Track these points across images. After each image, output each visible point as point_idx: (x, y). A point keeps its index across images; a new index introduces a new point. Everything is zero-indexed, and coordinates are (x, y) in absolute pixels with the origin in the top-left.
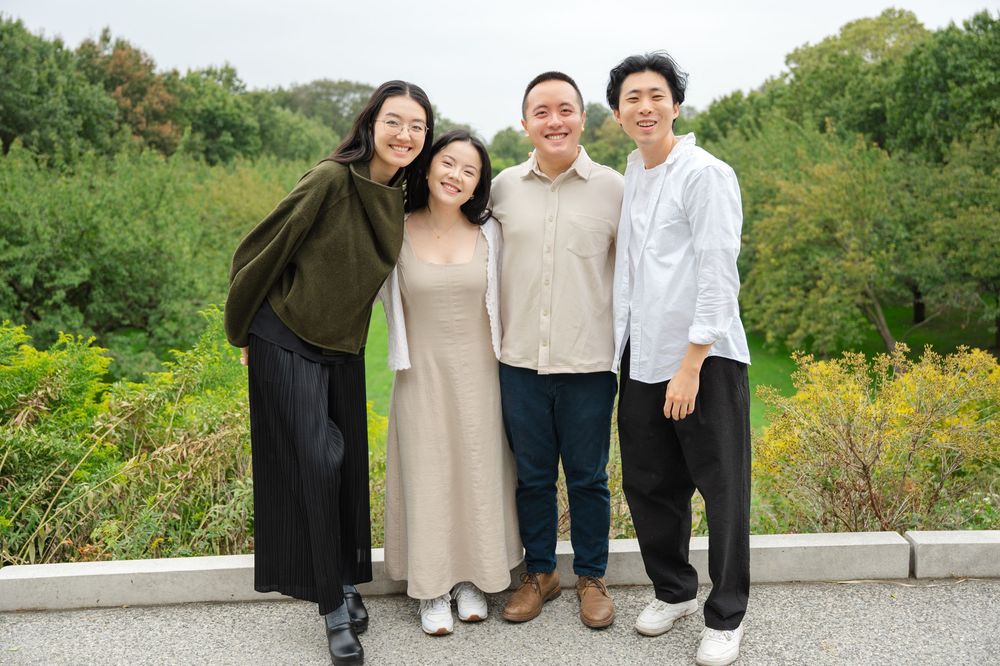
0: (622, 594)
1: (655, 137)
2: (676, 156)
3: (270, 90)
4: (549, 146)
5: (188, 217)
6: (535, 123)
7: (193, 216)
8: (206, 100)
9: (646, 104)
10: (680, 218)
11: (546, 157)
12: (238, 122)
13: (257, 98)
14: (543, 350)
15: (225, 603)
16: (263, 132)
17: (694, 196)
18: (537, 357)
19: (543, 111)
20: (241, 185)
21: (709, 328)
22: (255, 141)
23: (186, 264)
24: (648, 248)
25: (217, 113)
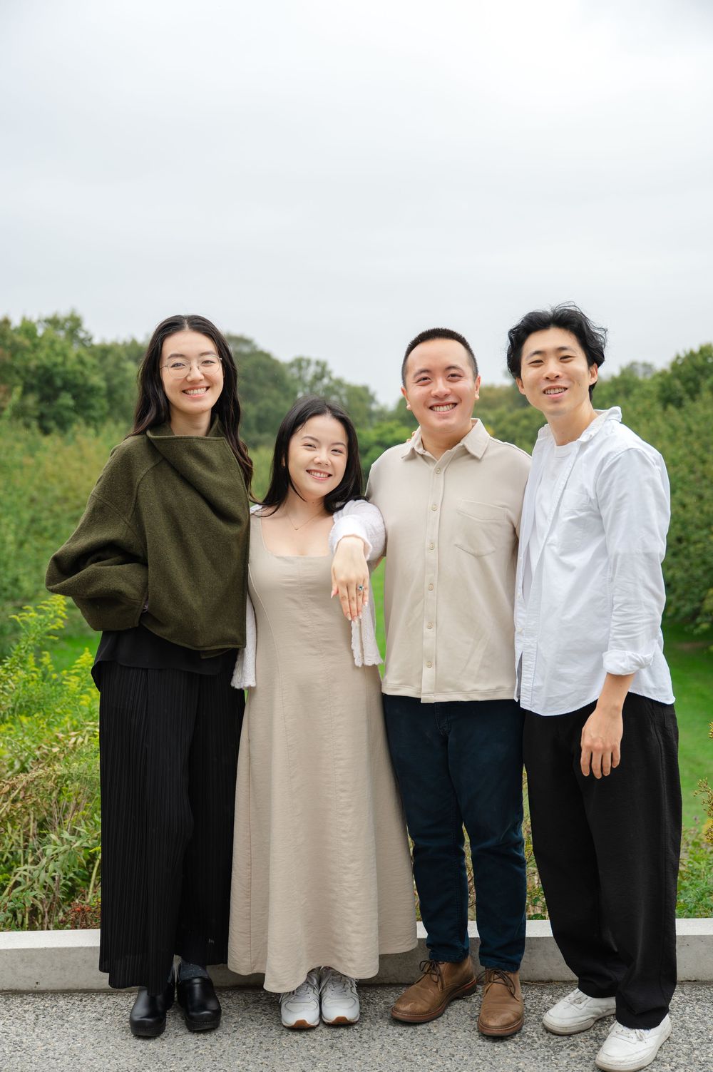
0: (535, 992)
1: (566, 405)
2: (592, 433)
3: (120, 342)
4: (434, 419)
5: (15, 498)
6: (417, 391)
7: (20, 497)
8: (42, 355)
9: (553, 367)
10: (590, 509)
11: (431, 432)
12: (80, 381)
13: (105, 351)
14: (428, 673)
15: (27, 993)
16: (111, 393)
17: (610, 484)
18: (420, 681)
19: (426, 377)
20: (82, 458)
21: (629, 653)
22: (100, 403)
23: (9, 556)
24: (550, 545)
25: (56, 370)
